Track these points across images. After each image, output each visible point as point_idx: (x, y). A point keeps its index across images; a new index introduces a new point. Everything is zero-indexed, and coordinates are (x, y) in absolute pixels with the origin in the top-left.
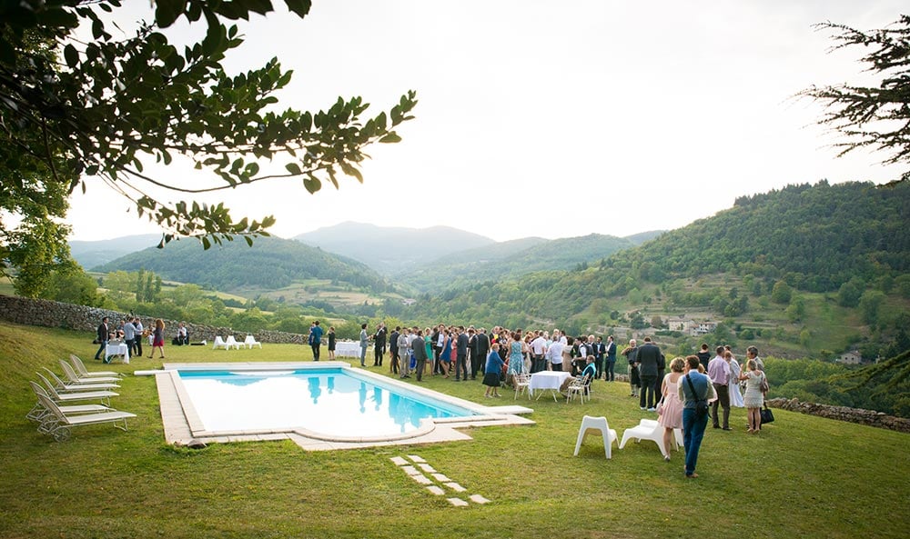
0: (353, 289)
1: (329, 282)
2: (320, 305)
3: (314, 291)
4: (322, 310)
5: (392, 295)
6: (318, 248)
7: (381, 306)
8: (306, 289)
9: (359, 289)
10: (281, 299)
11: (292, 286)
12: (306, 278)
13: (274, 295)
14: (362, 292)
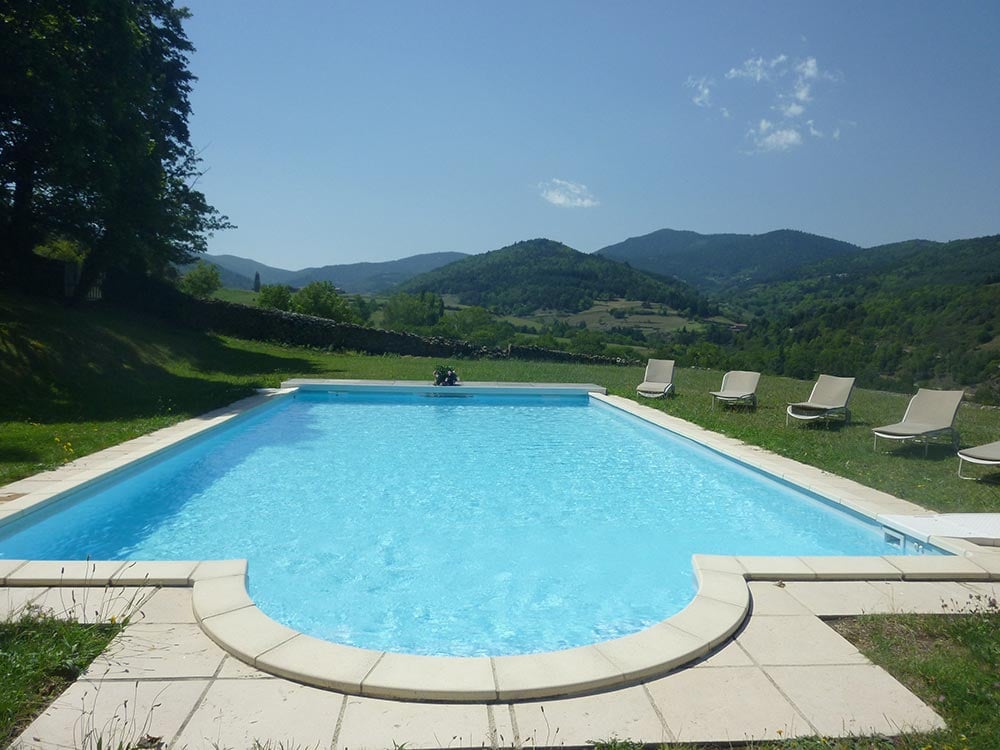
0: (668, 312)
1: (640, 303)
2: (629, 332)
3: (619, 315)
4: (629, 338)
5: (718, 319)
6: (626, 263)
7: (704, 333)
8: (612, 312)
9: (675, 312)
10: (583, 325)
11: (593, 309)
12: (611, 299)
13: (574, 320)
14: (679, 315)
